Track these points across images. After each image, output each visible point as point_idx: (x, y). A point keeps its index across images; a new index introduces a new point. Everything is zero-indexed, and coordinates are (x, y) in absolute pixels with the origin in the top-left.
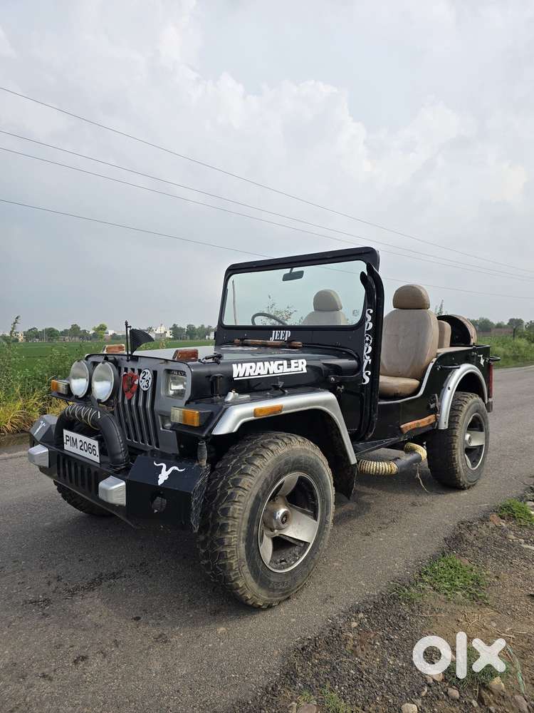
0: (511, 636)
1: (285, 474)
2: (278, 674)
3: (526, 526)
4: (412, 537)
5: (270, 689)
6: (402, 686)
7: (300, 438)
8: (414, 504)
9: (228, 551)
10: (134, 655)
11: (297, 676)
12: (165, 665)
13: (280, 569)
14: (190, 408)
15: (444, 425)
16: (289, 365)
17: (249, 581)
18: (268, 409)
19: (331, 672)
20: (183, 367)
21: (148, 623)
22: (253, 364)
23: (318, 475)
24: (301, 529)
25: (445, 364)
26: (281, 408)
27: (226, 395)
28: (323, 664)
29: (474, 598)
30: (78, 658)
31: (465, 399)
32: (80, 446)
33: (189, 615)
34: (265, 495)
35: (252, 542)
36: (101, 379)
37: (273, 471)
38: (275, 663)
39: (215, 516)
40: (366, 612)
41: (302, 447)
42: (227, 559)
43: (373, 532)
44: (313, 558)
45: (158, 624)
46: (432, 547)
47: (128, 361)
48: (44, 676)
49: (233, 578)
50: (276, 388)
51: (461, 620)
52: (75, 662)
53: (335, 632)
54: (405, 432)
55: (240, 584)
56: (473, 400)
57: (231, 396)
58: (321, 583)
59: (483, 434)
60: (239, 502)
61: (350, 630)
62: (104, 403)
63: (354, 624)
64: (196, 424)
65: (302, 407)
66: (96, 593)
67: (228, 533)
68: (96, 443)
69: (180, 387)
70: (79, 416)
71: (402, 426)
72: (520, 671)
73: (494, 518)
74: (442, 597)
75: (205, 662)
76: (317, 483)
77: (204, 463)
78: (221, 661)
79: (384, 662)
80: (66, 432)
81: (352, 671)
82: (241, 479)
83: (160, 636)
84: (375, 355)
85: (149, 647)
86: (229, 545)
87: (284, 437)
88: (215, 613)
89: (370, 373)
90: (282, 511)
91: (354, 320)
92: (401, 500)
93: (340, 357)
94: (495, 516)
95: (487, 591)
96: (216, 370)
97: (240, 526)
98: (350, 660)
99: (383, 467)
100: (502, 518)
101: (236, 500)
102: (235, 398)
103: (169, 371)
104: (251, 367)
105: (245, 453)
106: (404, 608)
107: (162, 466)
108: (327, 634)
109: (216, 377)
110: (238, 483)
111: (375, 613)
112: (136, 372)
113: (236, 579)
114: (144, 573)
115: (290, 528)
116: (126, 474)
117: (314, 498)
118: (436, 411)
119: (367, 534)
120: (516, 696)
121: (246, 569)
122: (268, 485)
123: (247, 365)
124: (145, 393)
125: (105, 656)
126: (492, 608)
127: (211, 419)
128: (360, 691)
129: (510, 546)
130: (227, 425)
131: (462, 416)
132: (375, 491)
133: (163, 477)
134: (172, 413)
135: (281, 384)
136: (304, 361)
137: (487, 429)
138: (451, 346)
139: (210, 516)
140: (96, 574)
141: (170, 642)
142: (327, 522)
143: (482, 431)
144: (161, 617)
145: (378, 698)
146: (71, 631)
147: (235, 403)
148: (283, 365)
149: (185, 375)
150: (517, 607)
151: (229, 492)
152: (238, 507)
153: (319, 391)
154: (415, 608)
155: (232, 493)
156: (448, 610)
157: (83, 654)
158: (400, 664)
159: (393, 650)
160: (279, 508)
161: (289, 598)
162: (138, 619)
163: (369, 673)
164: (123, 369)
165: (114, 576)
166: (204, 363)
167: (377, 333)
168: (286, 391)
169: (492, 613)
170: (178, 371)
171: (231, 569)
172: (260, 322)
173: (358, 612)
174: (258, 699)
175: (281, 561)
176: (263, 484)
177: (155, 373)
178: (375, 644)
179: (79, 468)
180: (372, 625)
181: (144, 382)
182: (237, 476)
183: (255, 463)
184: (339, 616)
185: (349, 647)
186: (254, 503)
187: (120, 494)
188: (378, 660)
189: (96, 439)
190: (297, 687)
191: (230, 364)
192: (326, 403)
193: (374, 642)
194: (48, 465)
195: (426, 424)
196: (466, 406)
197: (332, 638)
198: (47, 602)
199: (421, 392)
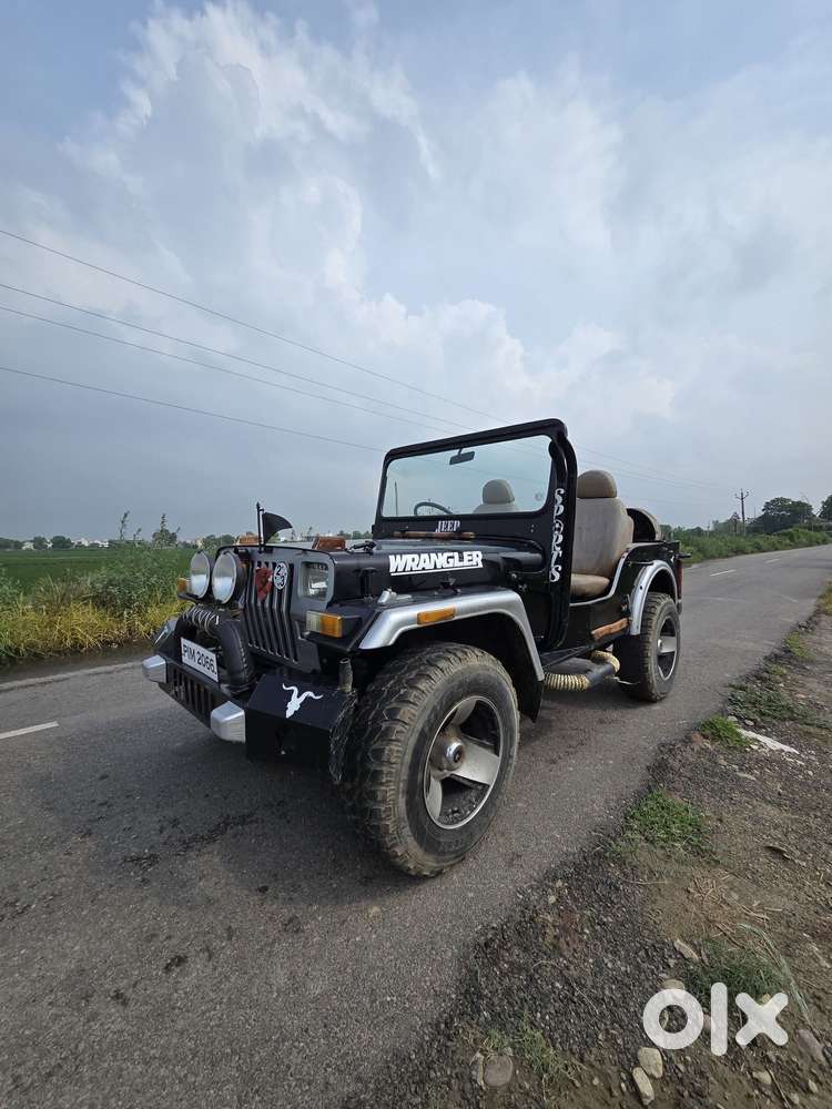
0: (762, 916)
1: (459, 699)
2: (454, 996)
3: (735, 748)
4: (608, 765)
5: (443, 1026)
6: (632, 1010)
7: (477, 651)
8: (601, 722)
9: (383, 809)
10: (251, 954)
11: (480, 996)
12: (292, 976)
13: (452, 823)
14: (332, 613)
15: (636, 630)
16: (461, 559)
17: (411, 847)
18: (435, 613)
19: (527, 987)
20: (325, 559)
21: (276, 898)
22: (416, 556)
23: (499, 697)
24: (477, 768)
25: (637, 561)
26: (453, 613)
27: (379, 595)
28: (515, 971)
29: (699, 852)
30: (173, 960)
31: (658, 600)
32: (199, 658)
33: (331, 885)
34: (432, 730)
35: (415, 792)
36: (223, 574)
37: (442, 699)
38: (450, 974)
39: (365, 758)
40: (566, 878)
41: (479, 663)
42: (381, 819)
43: (560, 758)
44: (494, 805)
45: (291, 899)
46: (634, 780)
47: (260, 552)
48: (118, 996)
49: (389, 844)
50: (446, 586)
51: (692, 890)
52: (168, 968)
53: (528, 913)
54: (597, 638)
55: (399, 851)
56: (665, 600)
57: (387, 596)
58: (503, 834)
59: (675, 638)
60: (397, 740)
61: (547, 908)
62: (225, 606)
63: (552, 899)
64: (338, 634)
65: (480, 610)
66: (216, 846)
67: (382, 784)
68: (213, 656)
69: (322, 585)
70: (197, 621)
71: (593, 632)
72: (793, 981)
73: (697, 737)
74: (660, 852)
75: (349, 970)
76: (499, 708)
77: (349, 688)
78: (372, 969)
79: (599, 963)
80: (184, 641)
81: (558, 985)
82: (399, 709)
83: (290, 921)
84: (567, 546)
85: (274, 942)
86: (384, 801)
87: (456, 649)
88: (367, 881)
89: (560, 569)
90: (454, 745)
91: (538, 506)
92: (587, 716)
93: (520, 549)
94: (698, 736)
95: (712, 841)
96: (367, 562)
97: (398, 773)
98: (552, 962)
99: (573, 681)
100: (705, 737)
101: (394, 738)
102: (391, 599)
103: (308, 565)
104: (413, 560)
105: (405, 672)
106: (615, 872)
107: (292, 691)
108: (518, 917)
109: (367, 571)
110: (396, 715)
111: (576, 880)
112: (271, 565)
113: (392, 846)
114: (280, 817)
115: (465, 765)
116: (247, 700)
117: (495, 727)
118: (628, 613)
119: (554, 762)
120: (801, 1031)
121: (407, 831)
122: (436, 716)
123: (408, 557)
124: (280, 592)
125: (210, 957)
126: (726, 868)
127: (359, 627)
128: (573, 1024)
129: (724, 775)
130: (381, 636)
131: (655, 618)
132: (555, 705)
133: (293, 706)
134: (308, 619)
135: (452, 581)
136: (480, 553)
137: (678, 634)
138: (634, 542)
139: (359, 758)
140: (222, 816)
141: (303, 931)
142: (511, 757)
143: (673, 635)
144: (295, 888)
145: (600, 1037)
146: (173, 909)
147: (392, 605)
148: (452, 557)
149: (327, 568)
150: (756, 866)
151: (384, 726)
152: (396, 748)
153: (499, 590)
154: (628, 871)
155: (387, 729)
156: (671, 873)
157: (181, 953)
158: (623, 969)
159: (609, 942)
160: (450, 743)
161: (464, 859)
162: (264, 890)
163: (582, 986)
164: (256, 564)
165: (243, 820)
166: (352, 553)
167: (568, 518)
168: (459, 590)
169: (729, 877)
170: (319, 564)
171: (387, 833)
172: (424, 512)
173: (555, 879)
174: (426, 1047)
175: (454, 812)
176: (429, 716)
177: (291, 567)
178: (583, 933)
179: (196, 687)
180: (575, 900)
181: (279, 579)
182: (394, 705)
183: (420, 686)
184: (531, 887)
185: (549, 939)
186: (419, 740)
187: (239, 727)
188: (591, 960)
189: (213, 651)
190: (482, 1019)
191: (386, 555)
192: (509, 605)
193: (582, 929)
194: (165, 681)
195: (618, 629)
196: (659, 608)
197: (524, 927)
198: (153, 859)
199: (612, 592)
